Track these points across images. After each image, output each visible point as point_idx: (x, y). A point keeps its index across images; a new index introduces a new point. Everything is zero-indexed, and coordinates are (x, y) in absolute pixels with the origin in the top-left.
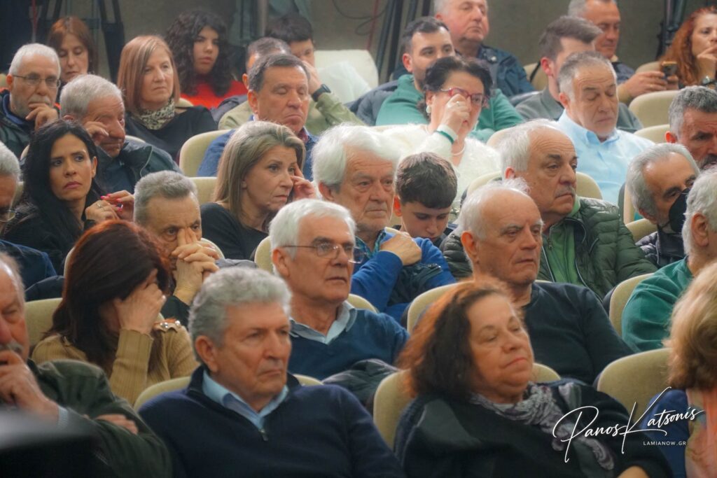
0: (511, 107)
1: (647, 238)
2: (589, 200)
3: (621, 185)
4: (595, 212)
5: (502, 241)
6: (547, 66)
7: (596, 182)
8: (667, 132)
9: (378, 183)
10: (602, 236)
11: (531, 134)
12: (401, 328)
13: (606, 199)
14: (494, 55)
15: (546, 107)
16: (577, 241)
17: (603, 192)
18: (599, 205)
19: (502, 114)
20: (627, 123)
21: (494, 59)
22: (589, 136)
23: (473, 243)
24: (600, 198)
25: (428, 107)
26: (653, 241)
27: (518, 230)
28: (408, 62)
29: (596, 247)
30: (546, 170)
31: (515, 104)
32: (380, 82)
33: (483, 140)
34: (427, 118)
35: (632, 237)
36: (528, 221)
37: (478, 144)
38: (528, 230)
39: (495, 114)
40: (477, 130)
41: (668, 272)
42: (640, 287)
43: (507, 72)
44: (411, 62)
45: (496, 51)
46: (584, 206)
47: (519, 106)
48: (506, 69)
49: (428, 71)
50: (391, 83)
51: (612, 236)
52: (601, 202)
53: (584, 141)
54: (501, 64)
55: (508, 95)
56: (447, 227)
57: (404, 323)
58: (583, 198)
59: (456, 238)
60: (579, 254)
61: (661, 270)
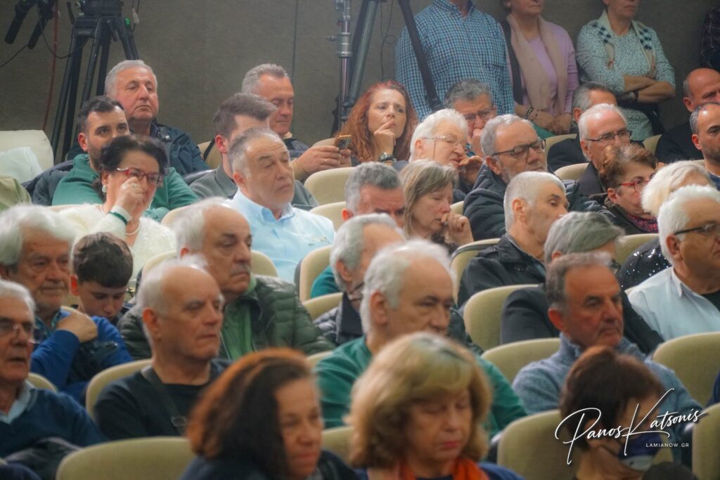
0: (185, 185)
1: (326, 315)
2: (264, 278)
3: (297, 263)
4: (270, 290)
5: (185, 317)
6: (221, 143)
7: (271, 259)
8: (344, 209)
9: (55, 263)
10: (279, 314)
11: (207, 213)
12: (81, 407)
13: (281, 277)
14: (169, 134)
15: (220, 185)
16: (254, 319)
17: (278, 270)
18: (275, 283)
19: (177, 192)
20: (303, 201)
21: (167, 137)
22: (264, 213)
23: (154, 321)
24: (275, 275)
25: (104, 186)
26: (333, 318)
27: (200, 305)
28: (84, 142)
29: (272, 326)
30: (221, 249)
31: (189, 183)
32: (55, 163)
33: (158, 218)
34: (103, 197)
35: (309, 315)
36: (210, 296)
37: (153, 223)
38: (210, 306)
39: (169, 193)
40: (151, 209)
41: (347, 350)
42: (319, 366)
43: (181, 150)
44: (86, 141)
45: (170, 129)
46: (260, 284)
47: (194, 184)
48: (179, 147)
49: (103, 150)
50: (67, 163)
51: (289, 314)
52: (278, 280)
53: (259, 219)
54: (175, 142)
55: (182, 174)
56: (123, 306)
57: (83, 402)
58: (258, 276)
59: (133, 317)
60: (255, 331)
61: (340, 349)
